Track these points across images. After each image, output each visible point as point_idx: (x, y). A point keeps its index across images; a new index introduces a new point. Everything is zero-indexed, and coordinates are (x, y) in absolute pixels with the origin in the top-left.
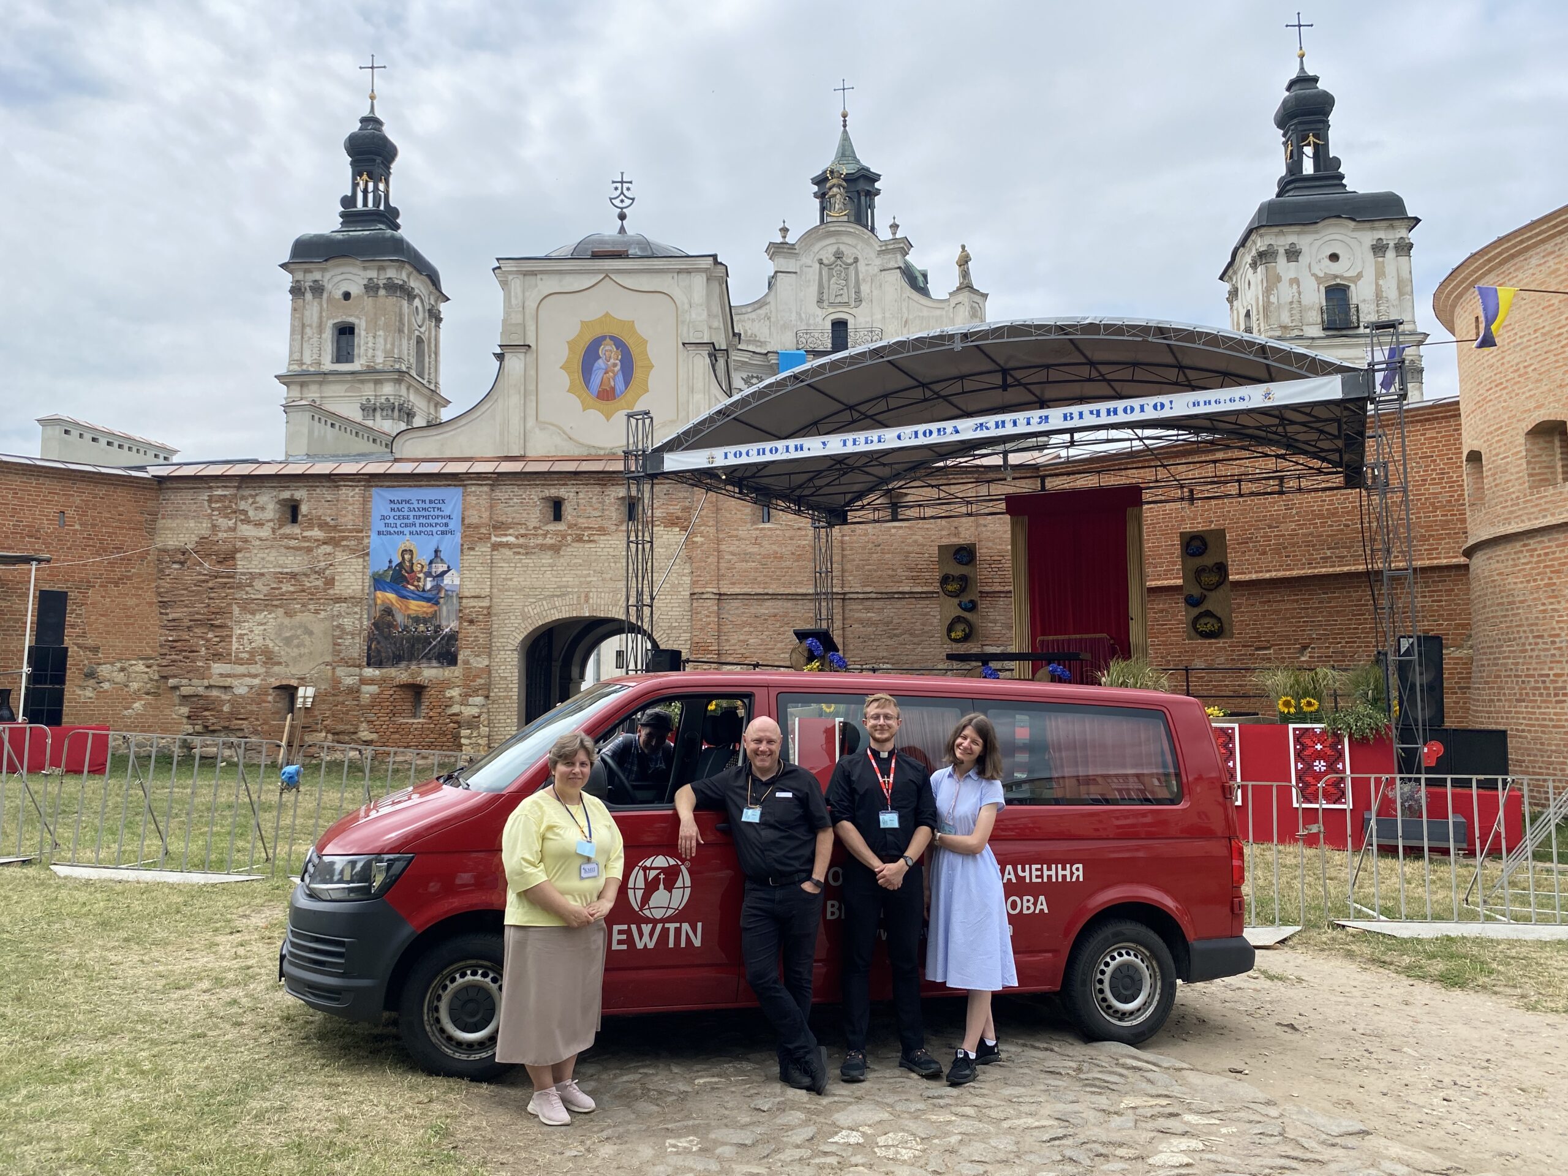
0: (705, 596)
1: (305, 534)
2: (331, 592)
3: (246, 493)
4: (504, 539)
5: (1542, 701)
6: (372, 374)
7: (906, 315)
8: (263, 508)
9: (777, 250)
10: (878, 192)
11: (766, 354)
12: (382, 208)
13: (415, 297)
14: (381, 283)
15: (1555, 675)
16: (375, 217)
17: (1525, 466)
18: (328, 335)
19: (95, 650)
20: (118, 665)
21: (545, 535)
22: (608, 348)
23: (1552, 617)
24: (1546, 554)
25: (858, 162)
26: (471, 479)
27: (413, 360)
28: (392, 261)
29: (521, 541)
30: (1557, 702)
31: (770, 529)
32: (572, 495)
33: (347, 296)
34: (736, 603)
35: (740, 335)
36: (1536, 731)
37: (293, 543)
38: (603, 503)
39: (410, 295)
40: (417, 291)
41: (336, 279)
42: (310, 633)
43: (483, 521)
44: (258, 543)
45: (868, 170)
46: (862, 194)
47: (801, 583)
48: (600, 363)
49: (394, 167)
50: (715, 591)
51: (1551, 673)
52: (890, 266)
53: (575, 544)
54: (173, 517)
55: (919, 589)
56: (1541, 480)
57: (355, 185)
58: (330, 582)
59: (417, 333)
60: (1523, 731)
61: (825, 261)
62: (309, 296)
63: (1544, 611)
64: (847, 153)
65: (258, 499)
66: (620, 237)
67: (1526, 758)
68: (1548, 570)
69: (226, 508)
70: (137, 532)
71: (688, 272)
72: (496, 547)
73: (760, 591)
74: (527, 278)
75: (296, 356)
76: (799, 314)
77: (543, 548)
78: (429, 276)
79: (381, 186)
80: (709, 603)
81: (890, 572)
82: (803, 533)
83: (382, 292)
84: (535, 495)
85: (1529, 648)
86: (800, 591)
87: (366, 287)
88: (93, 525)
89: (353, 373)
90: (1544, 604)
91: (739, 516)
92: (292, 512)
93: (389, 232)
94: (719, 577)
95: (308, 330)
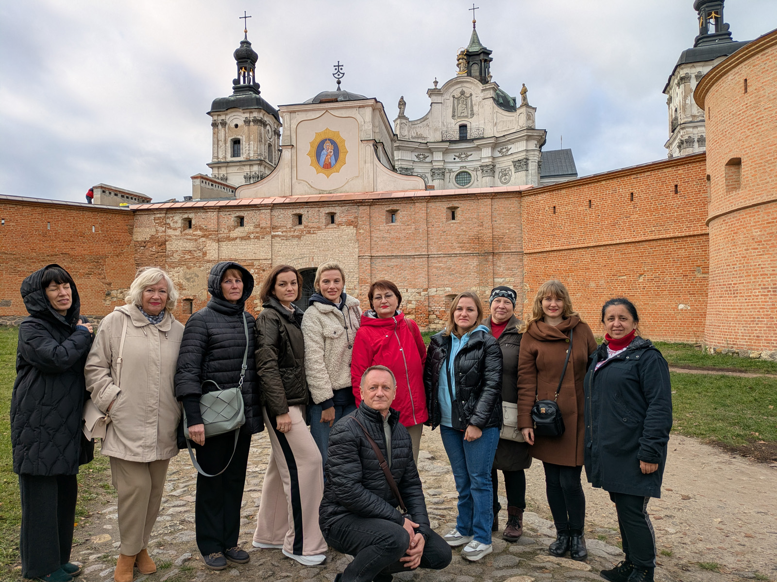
0: (364, 257)
1: (194, 233)
2: (205, 258)
3: (169, 215)
4: (277, 233)
5: (729, 297)
6: (249, 162)
7: (495, 121)
8: (176, 222)
9: (431, 93)
10: (491, 60)
11: (426, 143)
12: (251, 83)
13: (267, 125)
14: (251, 119)
15: (734, 284)
16: (248, 88)
17: (724, 181)
18: (229, 144)
19: (110, 284)
20: (120, 291)
21: (294, 231)
22: (328, 144)
23: (734, 255)
24: (732, 225)
25: (481, 45)
26: (262, 207)
27: (267, 154)
28: (255, 109)
29: (284, 234)
30: (734, 297)
31: (394, 226)
32: (306, 212)
33: (236, 126)
34: (379, 260)
35: (397, 135)
36: (726, 312)
37: (189, 237)
38: (319, 216)
39: (264, 124)
40: (268, 122)
41: (231, 119)
42: (198, 276)
43: (268, 225)
44: (175, 237)
45: (485, 49)
46: (483, 61)
47: (409, 250)
48: (324, 152)
49: (257, 64)
50: (369, 255)
51: (732, 283)
52: (488, 97)
53: (307, 235)
54: (140, 227)
55: (464, 252)
56: (732, 188)
57: (239, 74)
58: (205, 254)
59: (268, 142)
60: (721, 312)
61: (456, 96)
62: (220, 127)
63: (731, 253)
64: (475, 41)
65: (174, 218)
66: (338, 92)
67: (721, 325)
68: (732, 232)
69: (161, 222)
70: (126, 234)
71: (363, 107)
72: (273, 237)
73: (390, 254)
74: (292, 114)
75: (216, 155)
76: (443, 123)
77: (293, 236)
78: (273, 115)
79: (251, 74)
80: (367, 260)
81: (450, 244)
82: (410, 227)
83: (252, 123)
84: (290, 213)
85: (724, 271)
86: (408, 254)
87: (245, 121)
88: (107, 231)
89: (240, 162)
90: (730, 249)
91: (380, 220)
92: (189, 223)
93: (254, 95)
94: (371, 249)
95: (220, 142)
